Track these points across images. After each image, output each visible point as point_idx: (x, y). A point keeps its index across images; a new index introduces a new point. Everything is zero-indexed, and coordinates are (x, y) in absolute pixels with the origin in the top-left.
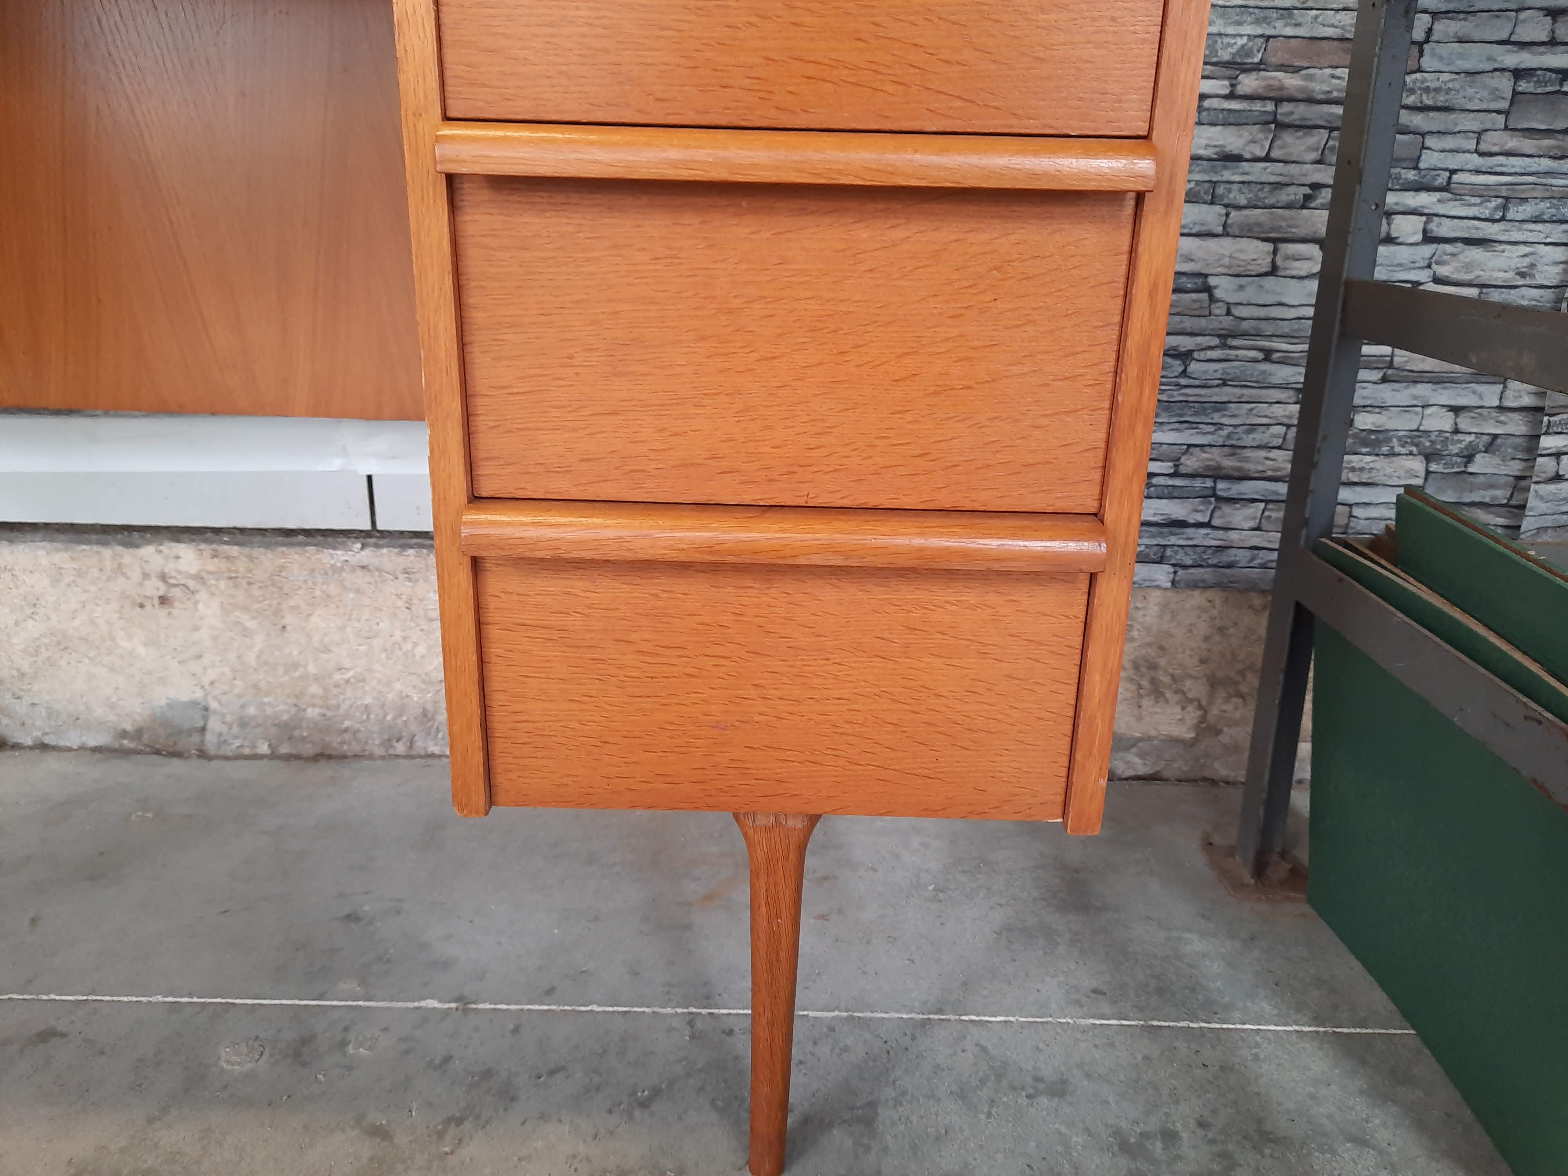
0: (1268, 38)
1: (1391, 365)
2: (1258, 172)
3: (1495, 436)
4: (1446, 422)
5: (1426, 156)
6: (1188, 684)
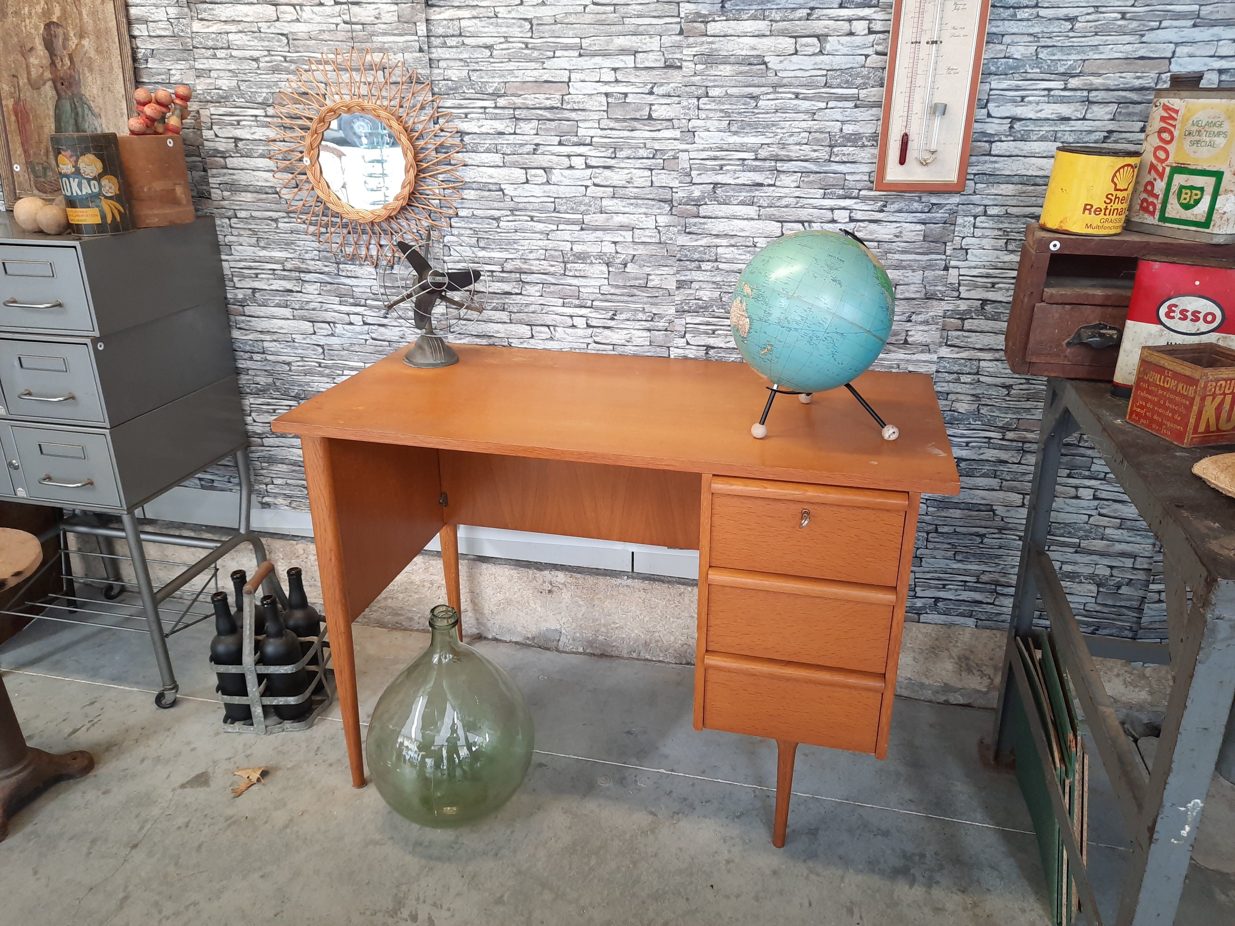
0: (1019, 419)
1: (1079, 546)
2: (1015, 468)
3: (1131, 579)
4: (1107, 572)
5: (1093, 465)
6: (984, 668)
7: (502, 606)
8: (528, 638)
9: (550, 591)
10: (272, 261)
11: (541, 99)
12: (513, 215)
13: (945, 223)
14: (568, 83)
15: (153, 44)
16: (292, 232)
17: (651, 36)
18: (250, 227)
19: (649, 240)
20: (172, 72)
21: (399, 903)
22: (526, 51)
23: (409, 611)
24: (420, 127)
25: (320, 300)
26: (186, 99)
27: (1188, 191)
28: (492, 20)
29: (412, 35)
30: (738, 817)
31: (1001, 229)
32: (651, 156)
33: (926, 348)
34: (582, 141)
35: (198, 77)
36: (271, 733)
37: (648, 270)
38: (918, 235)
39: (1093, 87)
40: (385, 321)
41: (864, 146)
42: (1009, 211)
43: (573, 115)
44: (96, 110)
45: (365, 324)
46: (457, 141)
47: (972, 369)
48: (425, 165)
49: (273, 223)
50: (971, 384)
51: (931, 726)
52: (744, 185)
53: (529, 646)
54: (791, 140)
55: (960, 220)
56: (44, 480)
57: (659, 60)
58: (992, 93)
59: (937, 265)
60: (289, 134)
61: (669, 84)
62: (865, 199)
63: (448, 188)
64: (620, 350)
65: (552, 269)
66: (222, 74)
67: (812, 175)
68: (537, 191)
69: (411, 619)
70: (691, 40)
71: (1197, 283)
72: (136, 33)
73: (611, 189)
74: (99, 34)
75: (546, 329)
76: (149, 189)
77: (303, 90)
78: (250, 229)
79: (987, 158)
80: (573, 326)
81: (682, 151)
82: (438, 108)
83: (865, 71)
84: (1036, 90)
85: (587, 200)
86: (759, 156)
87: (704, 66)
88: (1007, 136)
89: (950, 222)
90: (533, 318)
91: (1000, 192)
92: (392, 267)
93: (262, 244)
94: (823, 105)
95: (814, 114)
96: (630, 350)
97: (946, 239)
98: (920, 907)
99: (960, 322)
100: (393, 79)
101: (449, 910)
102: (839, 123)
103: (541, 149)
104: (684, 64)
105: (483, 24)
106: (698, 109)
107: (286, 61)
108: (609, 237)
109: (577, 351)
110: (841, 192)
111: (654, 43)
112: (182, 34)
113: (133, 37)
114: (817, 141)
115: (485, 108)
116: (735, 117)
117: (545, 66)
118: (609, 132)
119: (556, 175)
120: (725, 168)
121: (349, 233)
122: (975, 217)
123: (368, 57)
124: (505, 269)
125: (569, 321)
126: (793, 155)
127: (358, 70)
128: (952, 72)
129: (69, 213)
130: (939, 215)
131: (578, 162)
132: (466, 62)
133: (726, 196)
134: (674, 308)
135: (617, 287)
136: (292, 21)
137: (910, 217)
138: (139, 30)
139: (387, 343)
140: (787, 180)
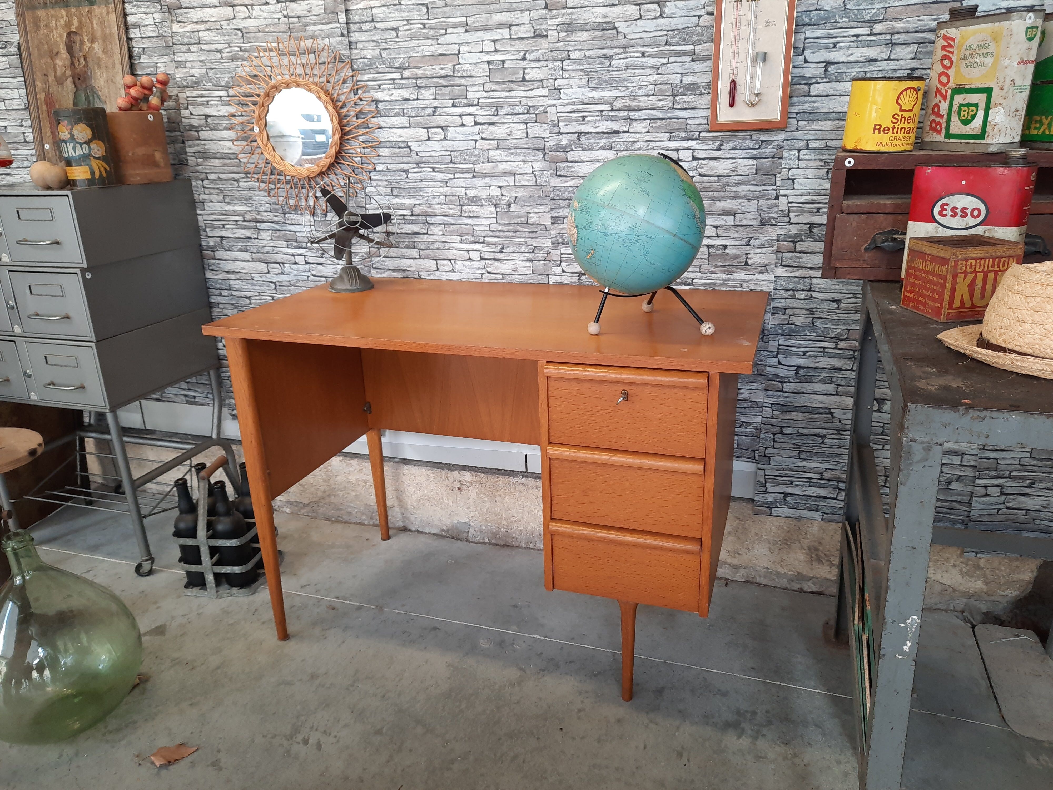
0: (849, 330)
6: (832, 558)
7: (422, 502)
8: (443, 530)
9: (459, 489)
10: (235, 213)
11: (437, 70)
12: (418, 167)
13: (773, 157)
14: (458, 55)
15: (144, 43)
16: (249, 190)
17: (522, 11)
18: (218, 186)
19: (527, 184)
20: (158, 65)
21: (296, 730)
22: (424, 31)
23: (349, 506)
24: (343, 98)
25: (272, 245)
26: (164, 83)
27: (966, 108)
28: (397, 7)
29: (335, 23)
30: (595, 675)
31: (822, 160)
32: (526, 111)
33: (764, 268)
34: (471, 103)
35: (177, 67)
36: (221, 597)
37: (528, 209)
38: (751, 169)
39: (896, 30)
40: (322, 260)
41: (701, 94)
42: (828, 144)
43: (463, 81)
44: (103, 98)
45: (307, 263)
46: (373, 108)
47: (805, 286)
48: (348, 129)
49: (235, 183)
50: (805, 299)
51: (783, 609)
52: (603, 133)
53: (444, 537)
54: (640, 92)
55: (786, 154)
56: (50, 385)
57: (530, 31)
58: (807, 41)
59: (769, 195)
60: (245, 109)
61: (538, 50)
62: (704, 140)
63: (367, 148)
64: (508, 278)
65: (451, 212)
66: (195, 64)
67: (659, 121)
68: (437, 146)
69: (350, 513)
70: (554, 12)
71: (964, 182)
72: (132, 36)
73: (496, 142)
74: (106, 38)
75: (449, 263)
76: (133, 154)
77: (255, 72)
78: (218, 189)
79: (807, 98)
80: (470, 259)
81: (551, 106)
82: (358, 81)
83: (699, 30)
84: (846, 36)
85: (476, 152)
86: (615, 108)
87: (566, 34)
88: (822, 78)
89: (777, 157)
90: (438, 254)
91: (820, 128)
92: (326, 215)
93: (227, 200)
94: (665, 61)
95: (659, 69)
96: (516, 278)
97: (776, 171)
98: (743, 754)
99: (792, 244)
100: (322, 60)
101: (335, 737)
102: (679, 76)
103: (439, 111)
104: (550, 33)
105: (390, 10)
106: (562, 70)
107: (241, 50)
108: (496, 182)
109: (474, 280)
110: (684, 135)
111: (525, 17)
112: (165, 34)
113: (129, 39)
114: (662, 92)
115: (394, 80)
116: (592, 75)
117: (439, 42)
118: (491, 93)
119: (451, 132)
120: (586, 119)
121: (292, 188)
122: (799, 150)
123: (302, 44)
124: (414, 213)
125: (466, 255)
126: (643, 105)
127: (294, 54)
128: (770, 24)
129: (68, 171)
130: (769, 150)
131: (468, 120)
132: (377, 42)
133: (589, 143)
134: (550, 241)
135: (504, 224)
136: (245, 18)
137: (743, 153)
138: (134, 33)
139: (324, 279)
140: (639, 127)
